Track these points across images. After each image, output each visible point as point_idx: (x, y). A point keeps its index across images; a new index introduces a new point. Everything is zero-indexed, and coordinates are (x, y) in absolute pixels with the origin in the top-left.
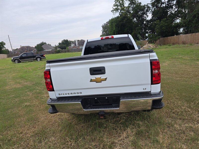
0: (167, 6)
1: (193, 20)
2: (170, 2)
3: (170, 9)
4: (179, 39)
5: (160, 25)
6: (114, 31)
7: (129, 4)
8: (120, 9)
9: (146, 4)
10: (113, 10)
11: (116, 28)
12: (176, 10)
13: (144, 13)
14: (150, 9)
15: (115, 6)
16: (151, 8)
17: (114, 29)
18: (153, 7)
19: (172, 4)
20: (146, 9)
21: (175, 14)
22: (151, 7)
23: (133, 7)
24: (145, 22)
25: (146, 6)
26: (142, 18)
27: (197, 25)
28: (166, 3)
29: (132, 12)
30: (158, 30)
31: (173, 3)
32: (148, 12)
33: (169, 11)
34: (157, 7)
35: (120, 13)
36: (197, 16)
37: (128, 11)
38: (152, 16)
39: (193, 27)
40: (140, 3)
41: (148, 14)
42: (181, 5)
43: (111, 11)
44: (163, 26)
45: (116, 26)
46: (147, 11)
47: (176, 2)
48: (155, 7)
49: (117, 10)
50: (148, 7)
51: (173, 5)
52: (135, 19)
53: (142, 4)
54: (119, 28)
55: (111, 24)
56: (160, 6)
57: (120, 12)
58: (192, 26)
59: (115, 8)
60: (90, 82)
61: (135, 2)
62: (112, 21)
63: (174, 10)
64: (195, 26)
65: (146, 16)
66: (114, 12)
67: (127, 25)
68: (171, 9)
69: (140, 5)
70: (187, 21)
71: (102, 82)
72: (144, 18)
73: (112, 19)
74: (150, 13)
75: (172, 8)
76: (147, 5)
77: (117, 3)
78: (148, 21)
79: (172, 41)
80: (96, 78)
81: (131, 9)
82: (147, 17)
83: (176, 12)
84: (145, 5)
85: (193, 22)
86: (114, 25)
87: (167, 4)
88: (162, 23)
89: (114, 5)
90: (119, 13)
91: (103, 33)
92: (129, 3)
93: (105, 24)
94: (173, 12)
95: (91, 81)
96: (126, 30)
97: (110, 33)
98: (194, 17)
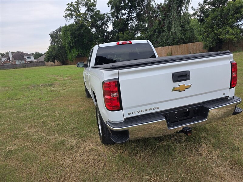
0: (128, 17)
1: (154, 35)
2: (130, 14)
3: (130, 22)
5: (123, 37)
6: (69, 41)
7: (86, 11)
8: (75, 15)
9: (106, 13)
10: (66, 16)
11: (71, 38)
12: (136, 23)
13: (104, 24)
14: (110, 20)
15: (67, 11)
16: (112, 19)
17: (69, 39)
18: (113, 17)
19: (132, 17)
20: (106, 18)
21: (135, 27)
22: (111, 16)
23: (91, 14)
24: (106, 34)
25: (105, 16)
26: (102, 29)
27: (157, 40)
28: (126, 14)
29: (90, 21)
31: (133, 15)
32: (109, 22)
33: (129, 24)
34: (117, 18)
35: (75, 20)
36: (157, 30)
37: (86, 19)
38: (113, 27)
39: (154, 41)
40: (99, 11)
41: (108, 25)
42: (142, 18)
43: (64, 16)
46: (107, 21)
47: (136, 15)
48: (115, 18)
49: (71, 15)
50: (108, 17)
51: (134, 17)
52: (94, 29)
53: (102, 13)
54: (75, 38)
55: (65, 33)
56: (121, 17)
57: (75, 18)
59: (68, 12)
60: (172, 91)
61: (93, 9)
62: (65, 29)
63: (134, 23)
64: (157, 41)
65: (106, 27)
66: (68, 18)
67: (85, 35)
68: (132, 22)
69: (99, 13)
70: (149, 35)
71: (186, 90)
72: (105, 29)
73: (66, 27)
74: (111, 24)
75: (133, 20)
76: (107, 15)
77: (71, 8)
78: (108, 32)
80: (179, 86)
81: (88, 16)
82: (108, 28)
83: (136, 25)
84: (104, 14)
86: (69, 35)
87: (128, 16)
88: (125, 36)
89: (66, 9)
91: (52, 43)
92: (86, 9)
93: (54, 32)
94: (134, 25)
95: (174, 90)
96: (85, 41)
97: (63, 44)
98: (155, 31)
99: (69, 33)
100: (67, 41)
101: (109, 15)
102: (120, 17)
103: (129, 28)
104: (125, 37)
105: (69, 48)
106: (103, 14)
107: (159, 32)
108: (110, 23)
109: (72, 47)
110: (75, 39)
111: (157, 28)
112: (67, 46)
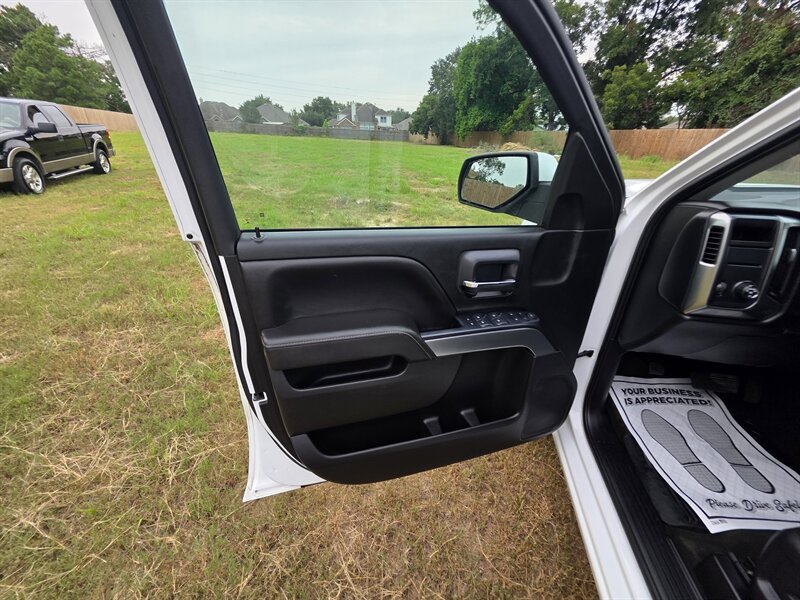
0: (660, 17)
1: (741, 82)
2: (675, 6)
3: (663, 32)
4: (668, 142)
5: (621, 84)
6: (470, 85)
10: (479, 12)
11: (477, 77)
12: (682, 38)
13: (574, 38)
14: (599, 25)
16: (604, 21)
17: (471, 81)
18: (609, 18)
19: (679, 14)
21: (672, 53)
22: (603, 14)
25: (587, 11)
27: (747, 100)
30: (611, 101)
31: (684, 9)
32: (590, 32)
33: (656, 40)
34: (622, 19)
35: (499, 24)
36: (762, 65)
38: (599, 49)
39: (731, 105)
43: (474, 14)
44: (632, 91)
45: (479, 69)
46: (587, 29)
47: (696, 6)
48: (616, 19)
49: (491, 11)
50: (596, 17)
51: (681, 17)
54: (486, 76)
55: (464, 64)
56: (636, 15)
57: (500, 20)
58: (726, 102)
62: (469, 53)
63: (676, 37)
64: (741, 104)
65: (578, 48)
66: (483, 17)
68: (669, 32)
70: (719, 81)
73: (471, 46)
74: (595, 39)
75: (674, 28)
76: (592, 8)
79: (642, 144)
82: (581, 52)
83: (679, 45)
84: (586, 6)
85: (740, 87)
86: (474, 67)
87: (662, 12)
88: (632, 78)
90: (496, 26)
91: (431, 89)
93: (442, 60)
94: (670, 44)
96: (506, 88)
97: (454, 94)
98: (752, 68)
99: (475, 63)
100: (465, 86)
101: (601, 10)
102: (630, 18)
103: (650, 54)
104: (629, 82)
105: (465, 103)
106: (583, 5)
107: (769, 73)
108: (594, 36)
109: (471, 103)
110: (483, 80)
111: (768, 58)
112: (461, 97)
